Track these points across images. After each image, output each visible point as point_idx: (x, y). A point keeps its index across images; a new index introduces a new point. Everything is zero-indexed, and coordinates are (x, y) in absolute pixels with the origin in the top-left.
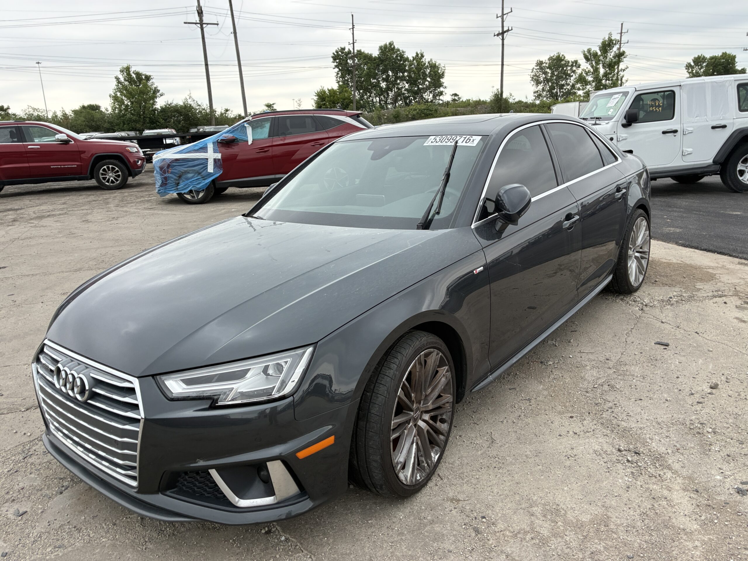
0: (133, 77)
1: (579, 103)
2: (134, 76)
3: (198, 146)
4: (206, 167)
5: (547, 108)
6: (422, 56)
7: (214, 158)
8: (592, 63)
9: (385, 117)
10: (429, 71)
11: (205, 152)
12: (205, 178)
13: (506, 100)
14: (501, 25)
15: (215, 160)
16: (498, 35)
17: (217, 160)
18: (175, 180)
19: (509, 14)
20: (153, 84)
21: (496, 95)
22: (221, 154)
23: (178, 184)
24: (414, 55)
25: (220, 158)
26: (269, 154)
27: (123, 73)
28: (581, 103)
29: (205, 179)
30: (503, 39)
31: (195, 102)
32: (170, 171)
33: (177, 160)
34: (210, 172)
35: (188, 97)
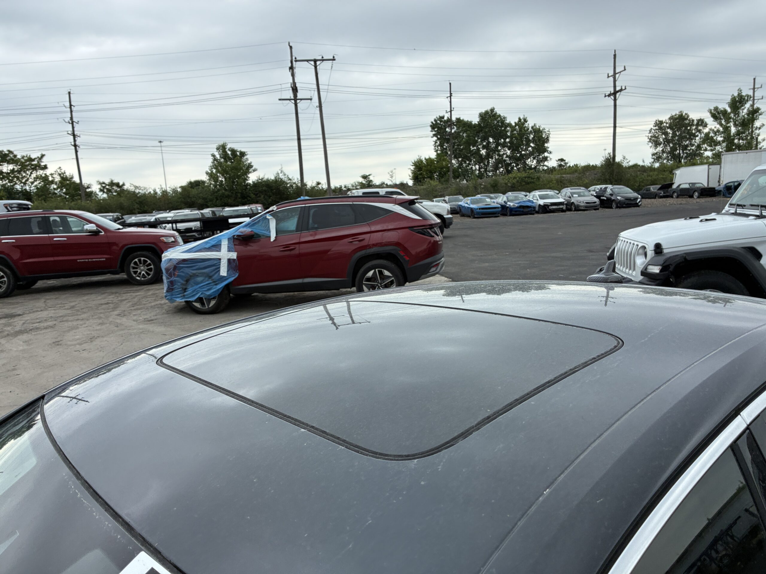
0: (228, 154)
1: (708, 166)
2: (229, 153)
3: (210, 243)
4: (218, 269)
5: (668, 172)
6: (525, 121)
7: (228, 258)
8: (721, 122)
9: (482, 186)
10: (532, 136)
11: (217, 251)
12: (217, 283)
13: (619, 165)
14: (612, 85)
15: (229, 260)
16: (609, 95)
17: (232, 261)
18: (182, 284)
19: (622, 73)
20: (247, 159)
21: (607, 160)
22: (236, 253)
23: (185, 290)
24: (516, 120)
25: (235, 258)
26: (296, 252)
27: (219, 151)
28: (710, 166)
29: (216, 285)
30: (615, 100)
31: (286, 176)
32: (177, 273)
33: (184, 260)
34: (223, 275)
35: (279, 172)
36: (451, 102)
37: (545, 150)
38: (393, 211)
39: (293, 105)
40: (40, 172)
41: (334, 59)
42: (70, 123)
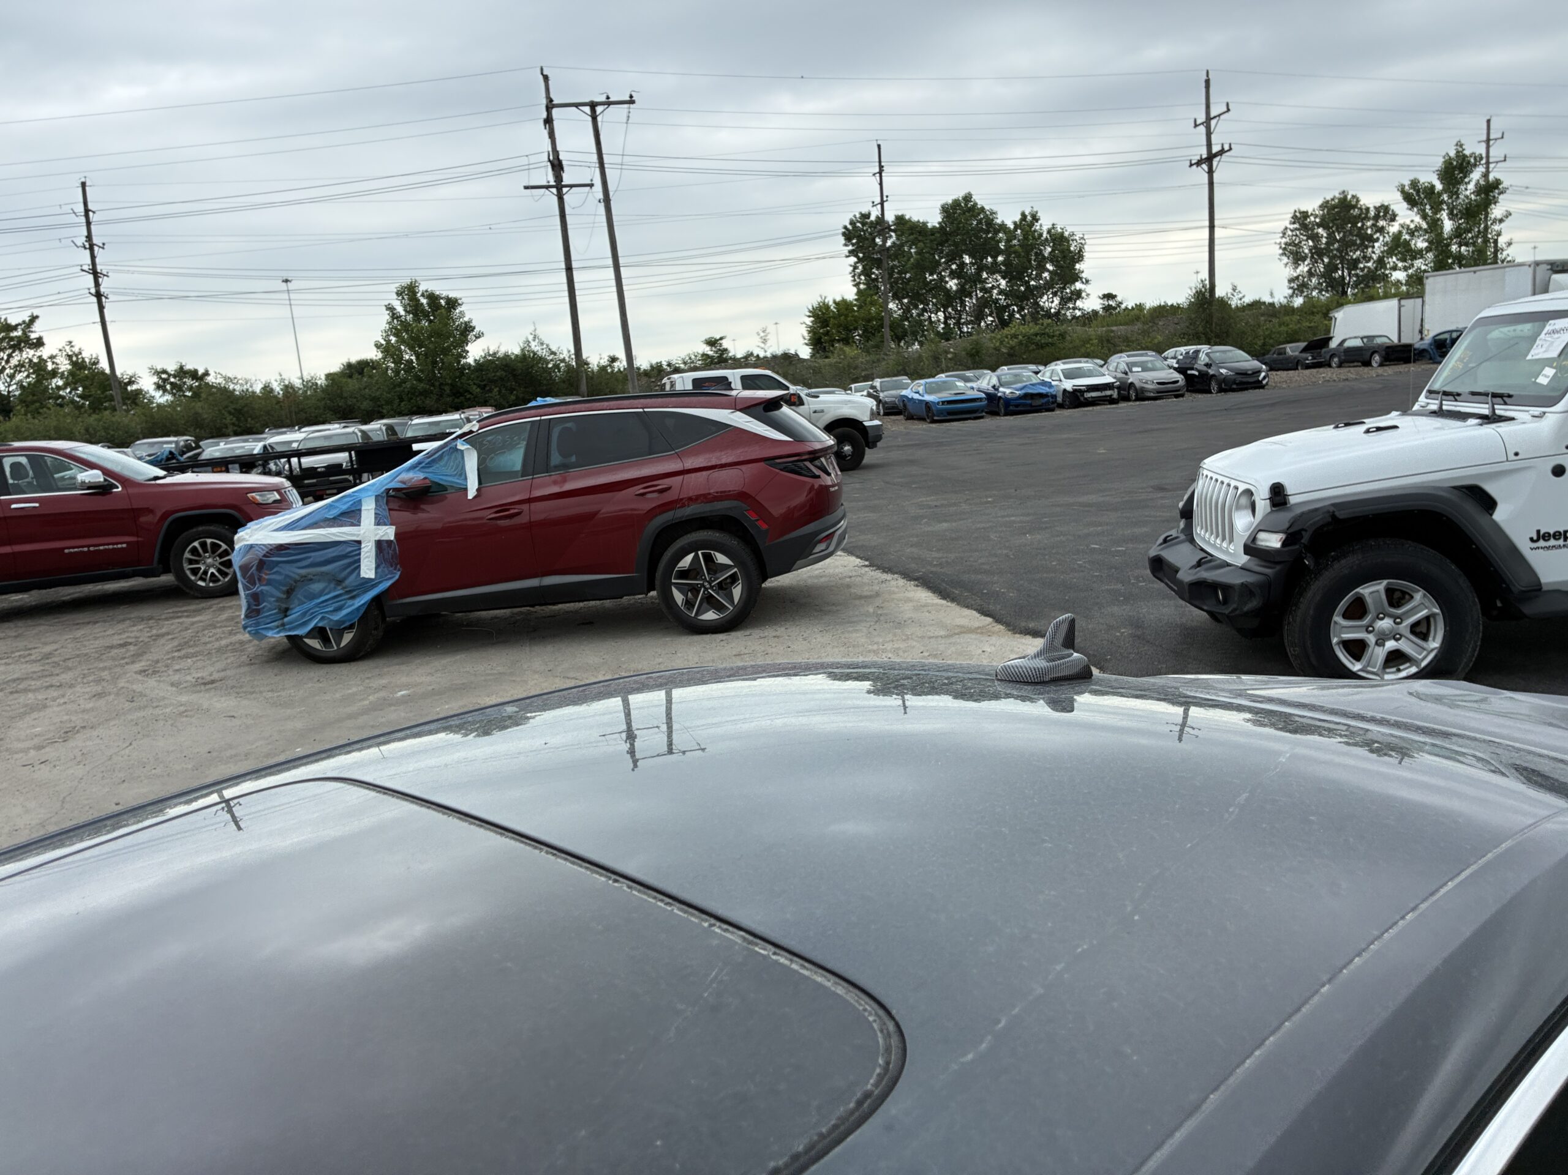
0: (422, 304)
1: (1399, 300)
2: (424, 301)
3: (336, 507)
4: (356, 564)
5: (1320, 314)
6: (1035, 218)
7: (377, 538)
8: (1424, 210)
9: (949, 356)
10: (1049, 249)
11: (353, 525)
12: (355, 593)
13: (1223, 303)
14: (1204, 142)
15: (379, 544)
16: (1199, 163)
17: (385, 545)
18: (279, 600)
19: (1222, 117)
20: (462, 314)
21: (1199, 294)
22: (394, 527)
23: (285, 612)
24: (1017, 218)
25: (392, 538)
26: (523, 519)
27: (403, 298)
28: (1403, 302)
29: (353, 598)
30: (1211, 172)
31: (545, 346)
32: (266, 577)
33: (281, 548)
34: (367, 576)
35: (531, 338)
36: (881, 184)
37: (1076, 277)
38: (731, 426)
39: (555, 199)
40: (29, 354)
41: (631, 101)
42: (85, 248)
